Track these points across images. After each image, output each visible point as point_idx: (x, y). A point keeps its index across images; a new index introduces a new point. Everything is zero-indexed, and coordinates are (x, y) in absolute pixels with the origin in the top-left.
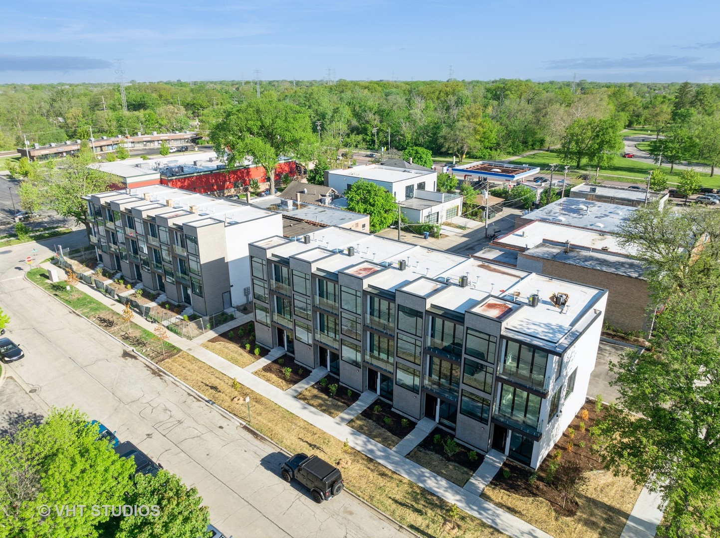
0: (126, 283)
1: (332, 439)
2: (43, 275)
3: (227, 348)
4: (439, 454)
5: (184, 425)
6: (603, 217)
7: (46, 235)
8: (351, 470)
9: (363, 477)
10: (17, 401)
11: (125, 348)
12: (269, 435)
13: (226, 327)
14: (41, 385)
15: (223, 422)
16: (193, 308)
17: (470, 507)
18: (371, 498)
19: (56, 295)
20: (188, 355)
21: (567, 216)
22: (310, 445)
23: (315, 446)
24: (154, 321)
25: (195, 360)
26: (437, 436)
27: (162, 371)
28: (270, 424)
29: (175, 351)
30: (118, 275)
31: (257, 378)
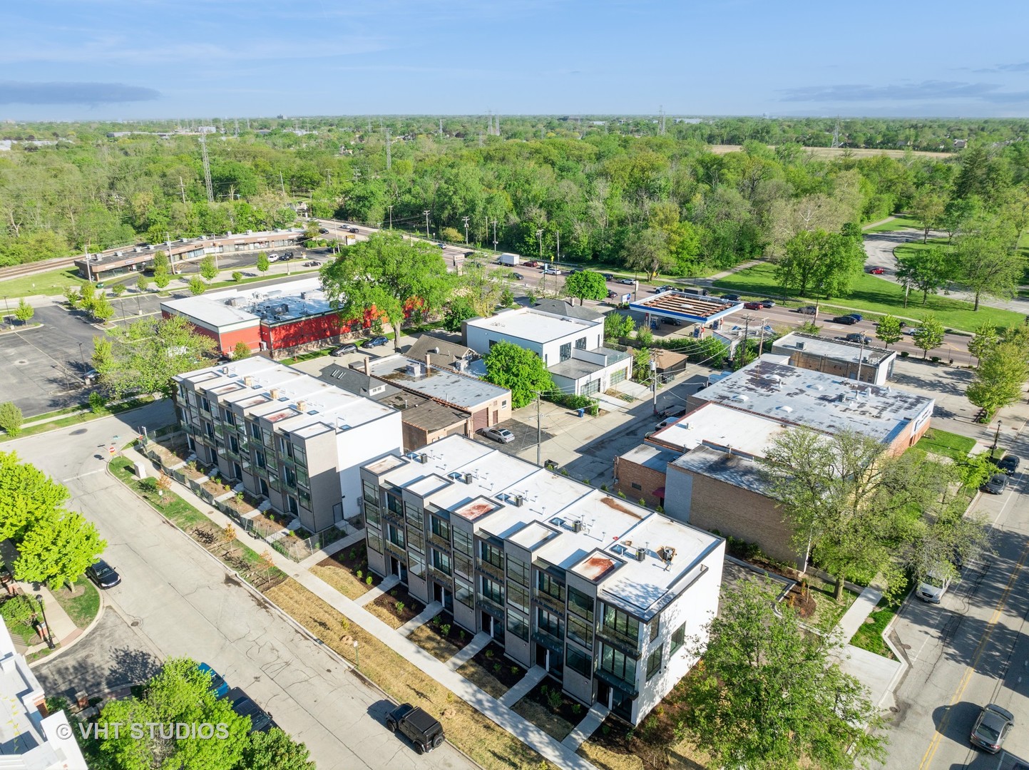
0: (224, 482)
1: (439, 688)
2: (127, 468)
3: (337, 574)
4: (544, 706)
5: (292, 667)
6: (796, 394)
7: (126, 406)
8: (454, 722)
9: (465, 728)
10: (120, 636)
11: (227, 572)
12: (377, 680)
13: (337, 546)
14: (142, 617)
15: (331, 665)
16: (300, 520)
17: (565, 763)
18: (471, 750)
19: (145, 497)
20: (295, 582)
21: (752, 392)
22: (418, 693)
23: (422, 694)
24: (258, 536)
25: (302, 589)
26: (544, 688)
27: (267, 602)
28: (378, 669)
29: (281, 577)
30: (215, 471)
31: (366, 612)
